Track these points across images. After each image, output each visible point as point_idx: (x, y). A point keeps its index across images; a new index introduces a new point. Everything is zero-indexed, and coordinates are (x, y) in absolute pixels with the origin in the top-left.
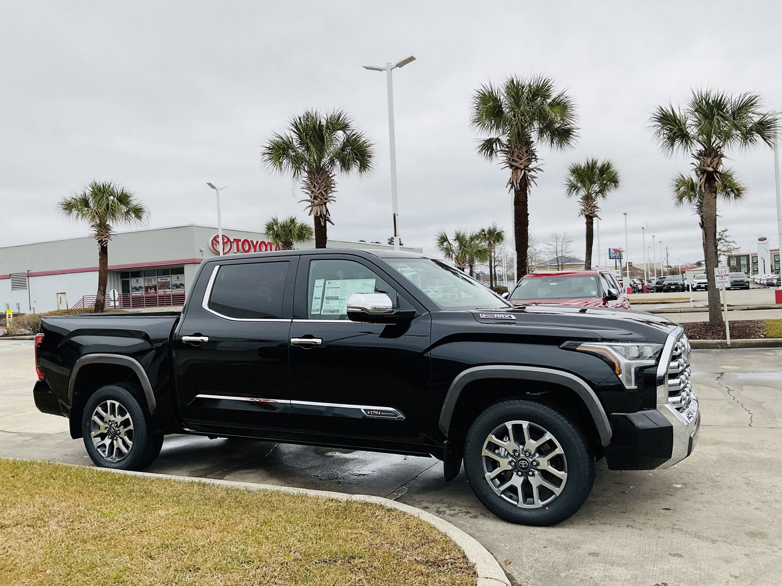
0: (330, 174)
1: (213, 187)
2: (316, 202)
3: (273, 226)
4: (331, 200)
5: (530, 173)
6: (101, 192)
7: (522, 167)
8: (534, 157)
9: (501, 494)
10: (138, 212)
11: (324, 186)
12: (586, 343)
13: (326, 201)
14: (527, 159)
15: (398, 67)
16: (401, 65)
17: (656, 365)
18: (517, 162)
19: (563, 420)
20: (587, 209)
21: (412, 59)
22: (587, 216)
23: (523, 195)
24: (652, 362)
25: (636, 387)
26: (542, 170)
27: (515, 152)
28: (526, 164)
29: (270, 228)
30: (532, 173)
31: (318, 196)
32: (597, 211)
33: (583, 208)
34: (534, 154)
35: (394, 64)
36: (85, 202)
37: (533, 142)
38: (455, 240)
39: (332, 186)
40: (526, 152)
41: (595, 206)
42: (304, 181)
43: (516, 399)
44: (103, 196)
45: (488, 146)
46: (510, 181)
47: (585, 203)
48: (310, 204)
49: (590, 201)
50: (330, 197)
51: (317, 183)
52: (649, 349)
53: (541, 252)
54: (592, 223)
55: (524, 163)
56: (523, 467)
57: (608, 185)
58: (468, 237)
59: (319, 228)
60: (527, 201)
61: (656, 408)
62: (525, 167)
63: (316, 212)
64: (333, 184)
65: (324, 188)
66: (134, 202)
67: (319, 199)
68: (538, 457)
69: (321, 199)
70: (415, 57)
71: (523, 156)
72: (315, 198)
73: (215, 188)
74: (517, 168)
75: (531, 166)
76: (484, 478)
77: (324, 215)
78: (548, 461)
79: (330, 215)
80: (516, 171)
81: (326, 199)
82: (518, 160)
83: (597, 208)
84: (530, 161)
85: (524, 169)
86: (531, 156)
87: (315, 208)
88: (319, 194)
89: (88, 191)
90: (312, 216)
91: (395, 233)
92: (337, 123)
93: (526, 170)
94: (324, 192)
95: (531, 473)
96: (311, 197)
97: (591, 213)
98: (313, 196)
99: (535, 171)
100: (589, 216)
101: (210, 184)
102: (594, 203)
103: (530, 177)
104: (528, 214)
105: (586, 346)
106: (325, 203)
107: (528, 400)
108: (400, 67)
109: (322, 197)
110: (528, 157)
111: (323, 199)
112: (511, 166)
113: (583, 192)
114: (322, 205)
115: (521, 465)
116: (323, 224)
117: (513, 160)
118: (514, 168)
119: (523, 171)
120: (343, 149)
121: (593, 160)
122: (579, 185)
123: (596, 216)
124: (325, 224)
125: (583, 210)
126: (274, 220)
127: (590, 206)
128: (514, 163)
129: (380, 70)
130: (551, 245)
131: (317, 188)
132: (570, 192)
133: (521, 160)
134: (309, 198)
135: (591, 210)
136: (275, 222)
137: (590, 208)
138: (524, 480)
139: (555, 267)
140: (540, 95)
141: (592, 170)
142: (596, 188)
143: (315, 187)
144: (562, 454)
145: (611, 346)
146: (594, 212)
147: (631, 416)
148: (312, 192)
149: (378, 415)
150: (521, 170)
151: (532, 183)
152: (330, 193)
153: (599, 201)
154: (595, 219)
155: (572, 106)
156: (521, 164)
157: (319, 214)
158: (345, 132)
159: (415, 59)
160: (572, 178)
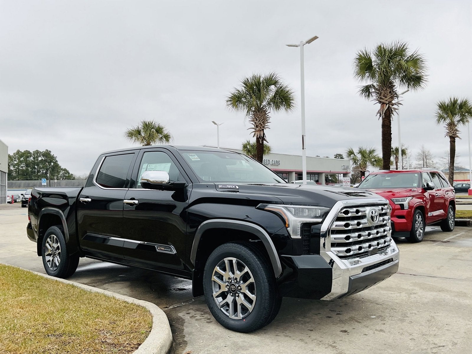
0: (267, 112)
1: (215, 124)
2: (257, 129)
3: (247, 145)
4: (267, 128)
5: (393, 106)
6: (147, 126)
7: (387, 102)
8: (396, 95)
9: (221, 308)
10: (167, 137)
11: (262, 119)
12: (270, 205)
13: (263, 128)
14: (391, 97)
15: (307, 44)
16: (309, 42)
17: (322, 223)
18: (383, 99)
19: (254, 258)
20: (450, 132)
21: (316, 38)
22: (451, 137)
23: (388, 121)
24: (320, 220)
25: (300, 237)
26: (401, 104)
27: (382, 93)
28: (390, 100)
29: (245, 147)
30: (395, 106)
31: (258, 126)
32: (458, 133)
33: (448, 131)
34: (396, 93)
35: (305, 42)
36: (139, 132)
37: (395, 86)
38: (359, 153)
39: (268, 119)
40: (390, 92)
41: (456, 130)
42: (251, 117)
43: (231, 243)
44: (148, 129)
45: (367, 90)
46: (378, 112)
47: (449, 128)
48: (254, 130)
49: (452, 126)
50: (266, 126)
51: (258, 118)
52: (319, 211)
53: (437, 163)
54: (454, 142)
55: (388, 100)
56: (233, 289)
57: (466, 116)
58: (368, 151)
59: (259, 145)
60: (391, 125)
61: (320, 254)
62: (389, 102)
63: (257, 135)
64: (269, 118)
65: (262, 120)
66: (165, 132)
67: (259, 127)
68: (242, 284)
69: (260, 127)
70: (318, 36)
71: (388, 95)
72: (257, 127)
73: (216, 124)
74: (383, 103)
75: (393, 102)
76: (212, 296)
77: (262, 137)
78: (246, 286)
79: (266, 137)
80: (383, 105)
81: (263, 127)
82: (384, 98)
83: (458, 131)
84: (392, 98)
85: (388, 104)
86: (394, 95)
87: (257, 133)
88: (259, 124)
89: (141, 126)
90: (255, 138)
91: (303, 147)
92: (271, 81)
93: (390, 104)
94: (262, 123)
95: (237, 295)
96: (255, 126)
97: (454, 135)
98: (255, 125)
99: (397, 105)
100: (452, 136)
101: (213, 122)
102: (456, 128)
103: (393, 109)
104: (391, 134)
105: (270, 207)
106: (263, 130)
107: (237, 244)
108: (309, 44)
109: (261, 126)
110: (391, 96)
111: (261, 127)
112: (380, 102)
113: (448, 121)
114: (261, 131)
115: (232, 288)
116: (261, 142)
117: (381, 98)
118: (382, 103)
119: (388, 105)
120: (275, 97)
121: (454, 99)
122: (445, 116)
123: (458, 137)
124: (263, 142)
125: (448, 133)
126: (248, 142)
127: (453, 130)
128: (381, 100)
129: (297, 46)
130: (445, 159)
131: (258, 121)
132: (439, 121)
133: (386, 98)
134: (253, 126)
135: (454, 133)
136: (249, 143)
137: (453, 131)
138: (233, 299)
139: (447, 174)
140: (398, 54)
141: (454, 105)
142: (457, 118)
143: (257, 120)
144: (253, 282)
145: (286, 207)
146: (456, 134)
147: (295, 258)
148: (255, 123)
149: (162, 250)
150: (387, 104)
151: (394, 112)
152: (266, 123)
153: (460, 127)
154: (457, 139)
155: (423, 61)
156: (386, 101)
157: (259, 136)
158: (276, 86)
159: (318, 38)
160: (439, 111)
